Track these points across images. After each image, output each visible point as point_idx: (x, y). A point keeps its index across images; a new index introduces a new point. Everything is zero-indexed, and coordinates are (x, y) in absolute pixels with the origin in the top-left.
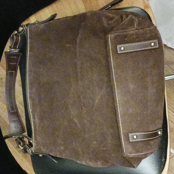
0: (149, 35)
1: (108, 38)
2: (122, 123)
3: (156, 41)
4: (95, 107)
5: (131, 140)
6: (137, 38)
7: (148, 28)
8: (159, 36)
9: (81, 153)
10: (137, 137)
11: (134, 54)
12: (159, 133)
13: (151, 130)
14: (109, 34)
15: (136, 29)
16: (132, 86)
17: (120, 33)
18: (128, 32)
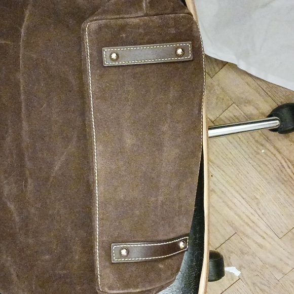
0: (173, 31)
1: (84, 30)
2: (101, 220)
3: (188, 44)
4: (51, 179)
5: (115, 259)
6: (146, 34)
7: (172, 16)
8: (195, 35)
9: (14, 277)
10: (128, 252)
11: (138, 70)
12: (182, 245)
13: (161, 238)
14: (88, 20)
15: (146, 15)
16: (129, 140)
17: (111, 20)
18: (128, 20)
